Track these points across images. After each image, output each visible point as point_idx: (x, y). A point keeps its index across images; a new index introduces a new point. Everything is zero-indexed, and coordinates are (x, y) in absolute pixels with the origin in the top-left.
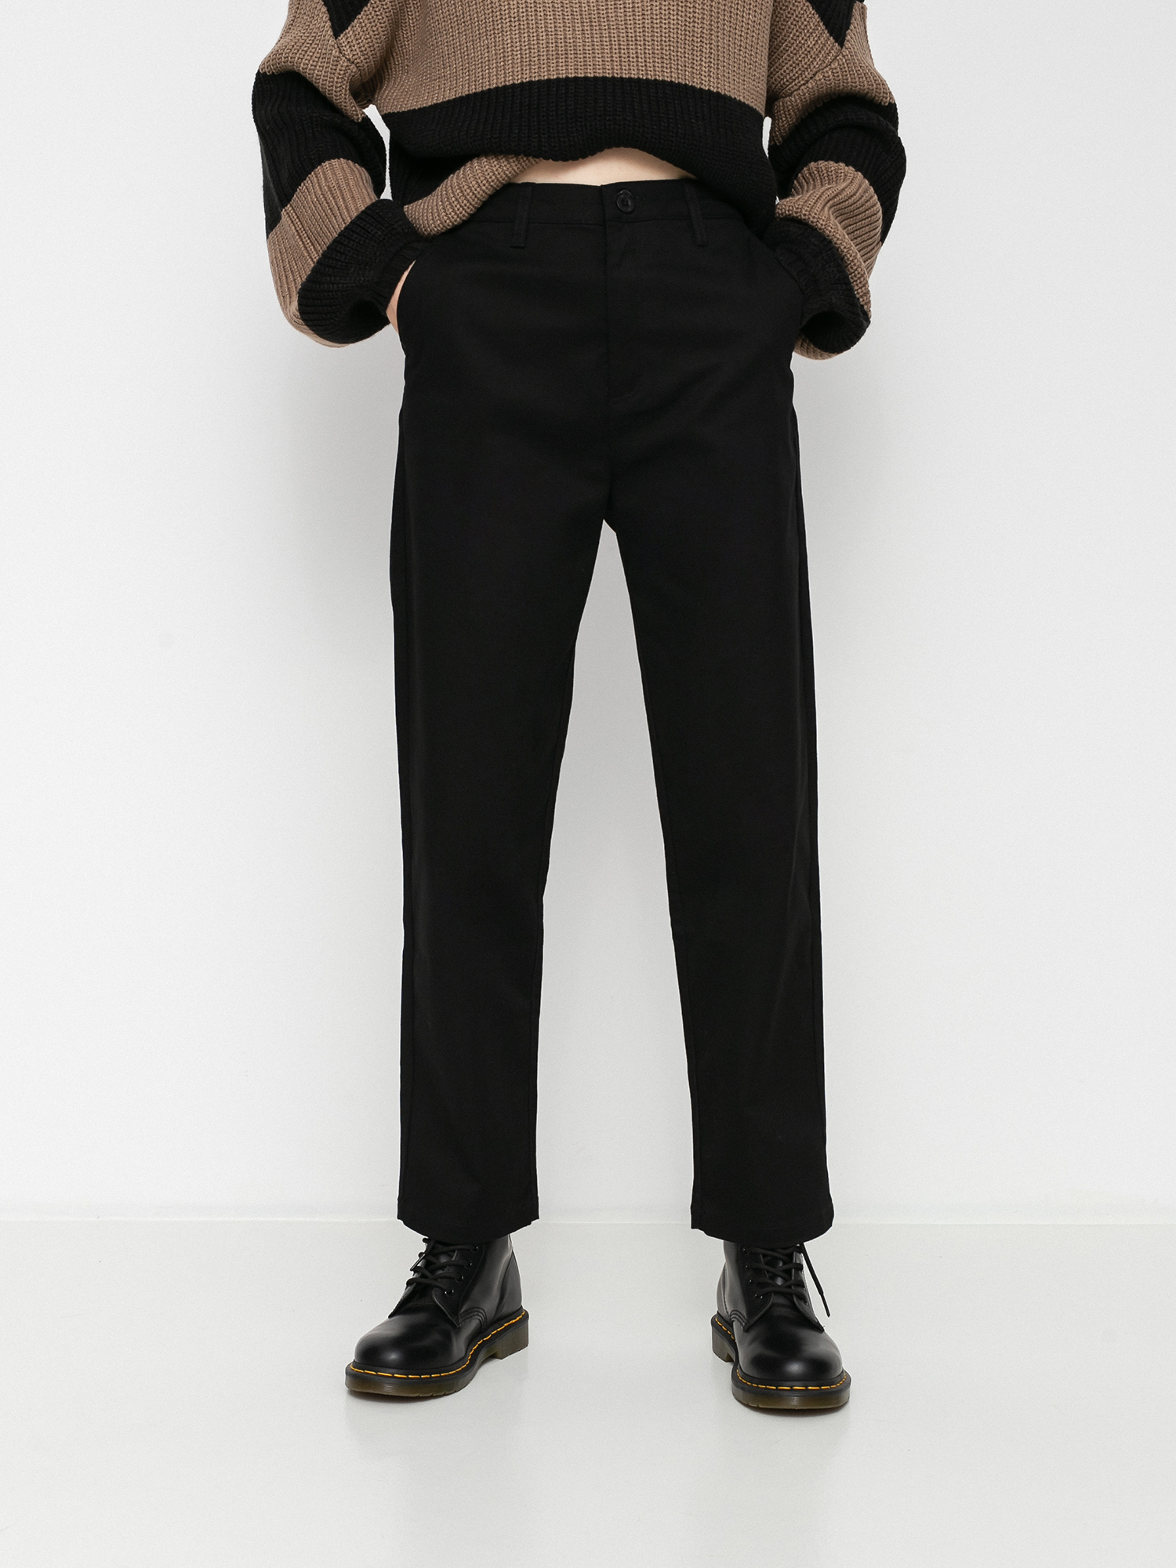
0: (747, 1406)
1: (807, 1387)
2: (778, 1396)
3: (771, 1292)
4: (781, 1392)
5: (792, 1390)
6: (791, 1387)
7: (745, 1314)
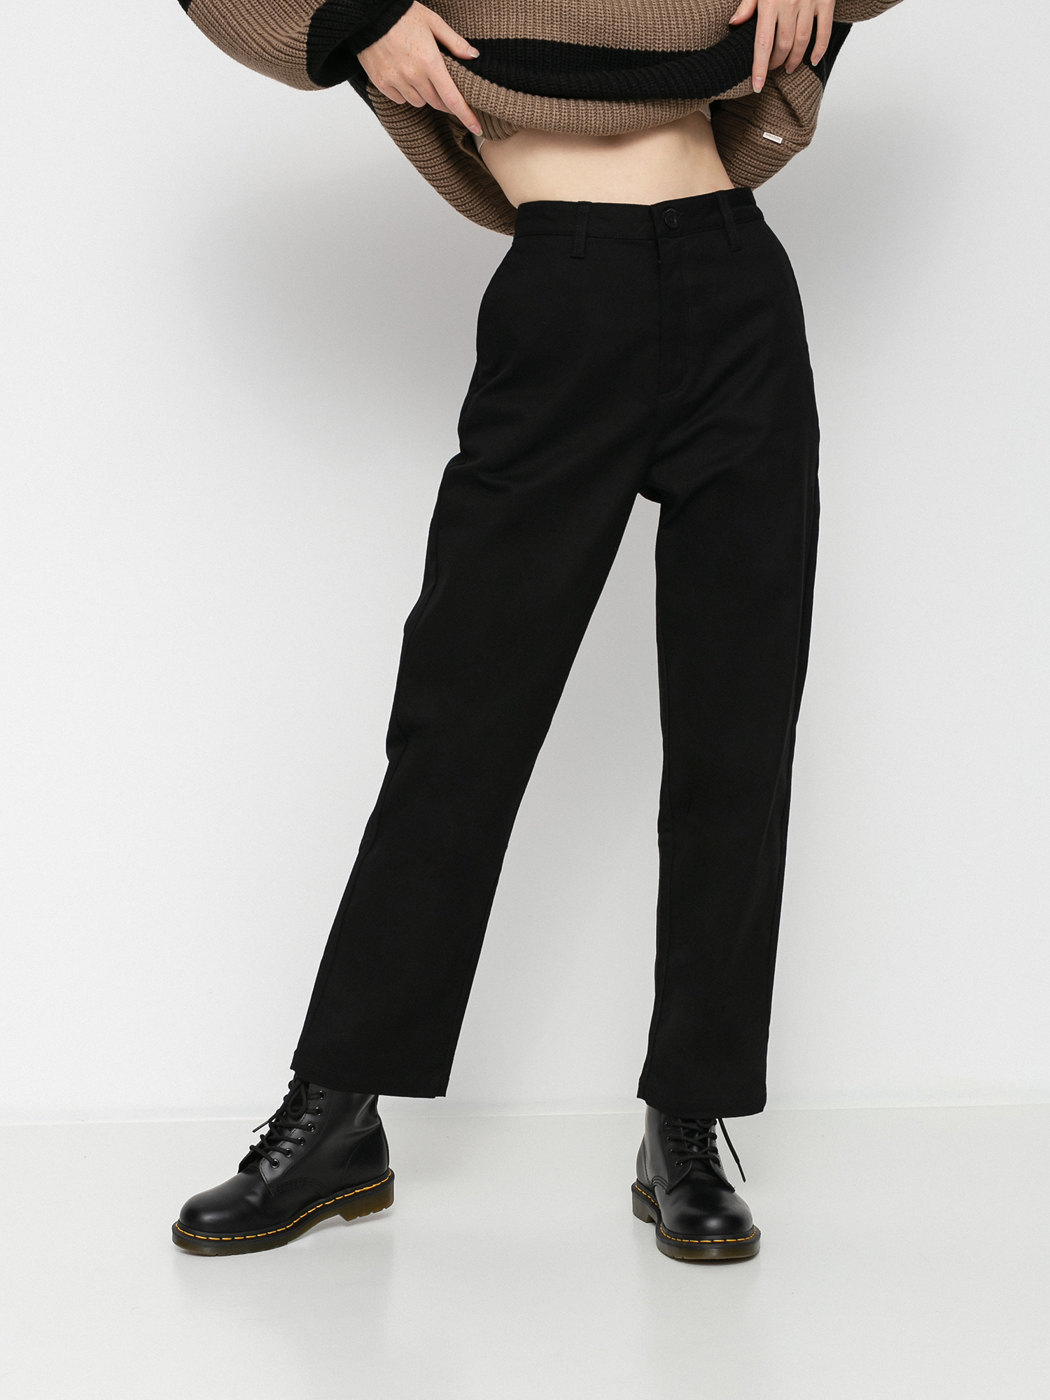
0: (673, 1258)
1: (725, 1240)
2: (700, 1248)
3: (690, 1160)
4: (702, 1245)
5: (713, 1243)
6: (712, 1241)
7: (667, 1180)
